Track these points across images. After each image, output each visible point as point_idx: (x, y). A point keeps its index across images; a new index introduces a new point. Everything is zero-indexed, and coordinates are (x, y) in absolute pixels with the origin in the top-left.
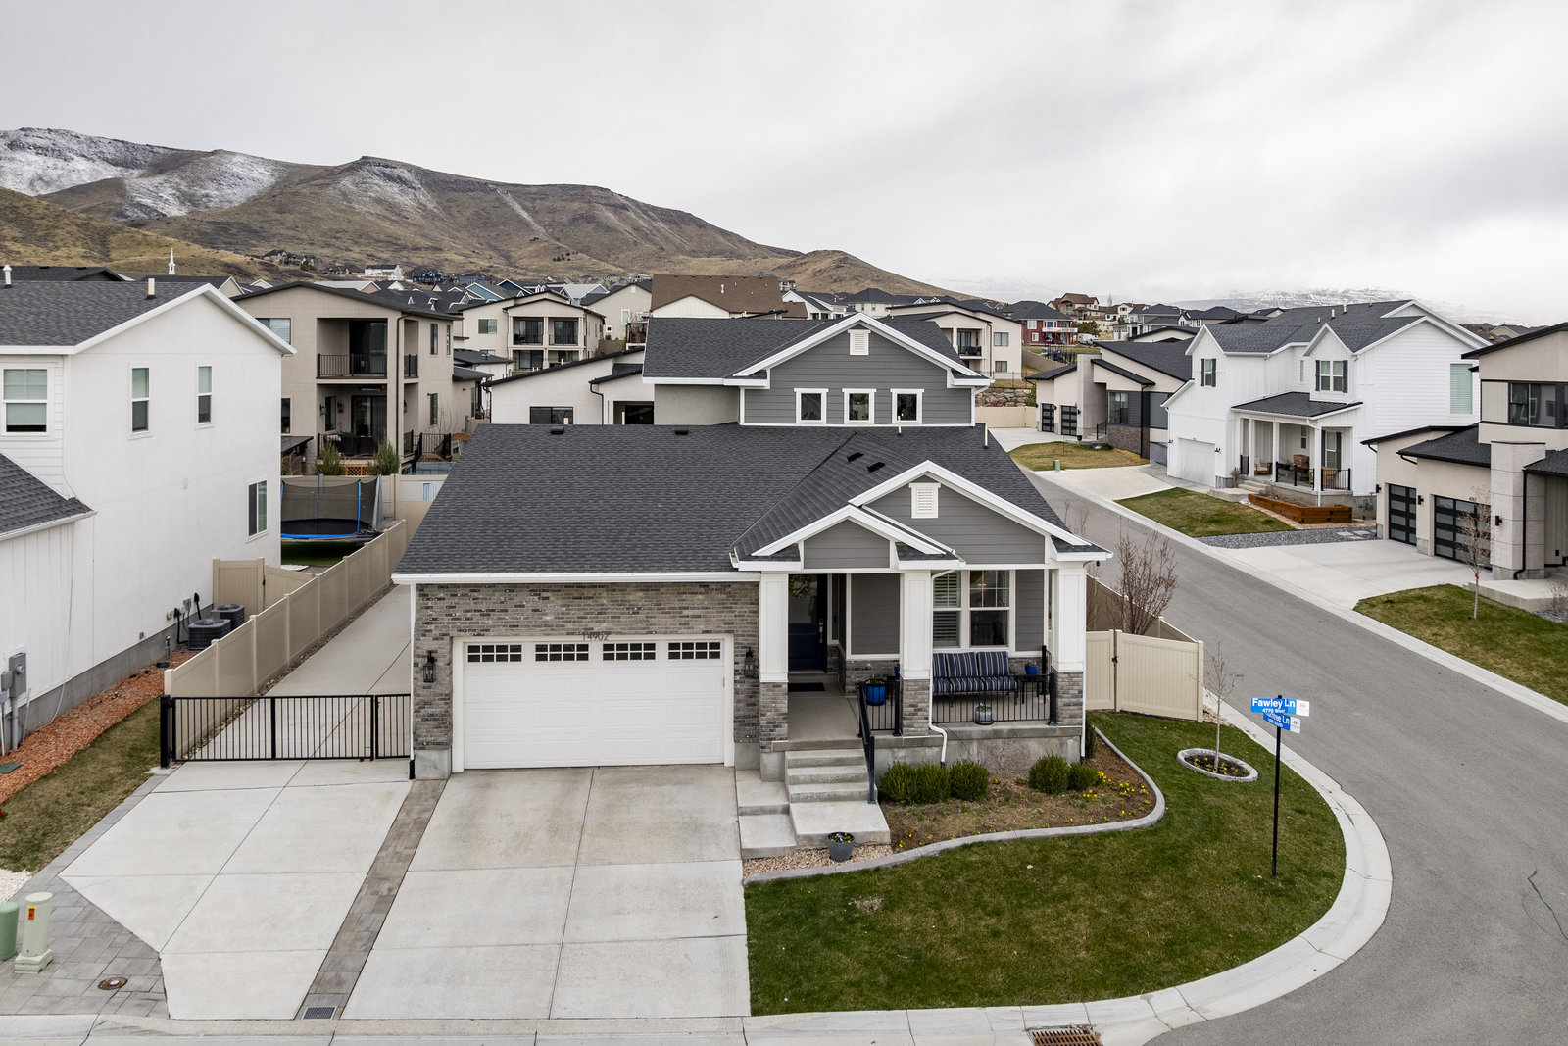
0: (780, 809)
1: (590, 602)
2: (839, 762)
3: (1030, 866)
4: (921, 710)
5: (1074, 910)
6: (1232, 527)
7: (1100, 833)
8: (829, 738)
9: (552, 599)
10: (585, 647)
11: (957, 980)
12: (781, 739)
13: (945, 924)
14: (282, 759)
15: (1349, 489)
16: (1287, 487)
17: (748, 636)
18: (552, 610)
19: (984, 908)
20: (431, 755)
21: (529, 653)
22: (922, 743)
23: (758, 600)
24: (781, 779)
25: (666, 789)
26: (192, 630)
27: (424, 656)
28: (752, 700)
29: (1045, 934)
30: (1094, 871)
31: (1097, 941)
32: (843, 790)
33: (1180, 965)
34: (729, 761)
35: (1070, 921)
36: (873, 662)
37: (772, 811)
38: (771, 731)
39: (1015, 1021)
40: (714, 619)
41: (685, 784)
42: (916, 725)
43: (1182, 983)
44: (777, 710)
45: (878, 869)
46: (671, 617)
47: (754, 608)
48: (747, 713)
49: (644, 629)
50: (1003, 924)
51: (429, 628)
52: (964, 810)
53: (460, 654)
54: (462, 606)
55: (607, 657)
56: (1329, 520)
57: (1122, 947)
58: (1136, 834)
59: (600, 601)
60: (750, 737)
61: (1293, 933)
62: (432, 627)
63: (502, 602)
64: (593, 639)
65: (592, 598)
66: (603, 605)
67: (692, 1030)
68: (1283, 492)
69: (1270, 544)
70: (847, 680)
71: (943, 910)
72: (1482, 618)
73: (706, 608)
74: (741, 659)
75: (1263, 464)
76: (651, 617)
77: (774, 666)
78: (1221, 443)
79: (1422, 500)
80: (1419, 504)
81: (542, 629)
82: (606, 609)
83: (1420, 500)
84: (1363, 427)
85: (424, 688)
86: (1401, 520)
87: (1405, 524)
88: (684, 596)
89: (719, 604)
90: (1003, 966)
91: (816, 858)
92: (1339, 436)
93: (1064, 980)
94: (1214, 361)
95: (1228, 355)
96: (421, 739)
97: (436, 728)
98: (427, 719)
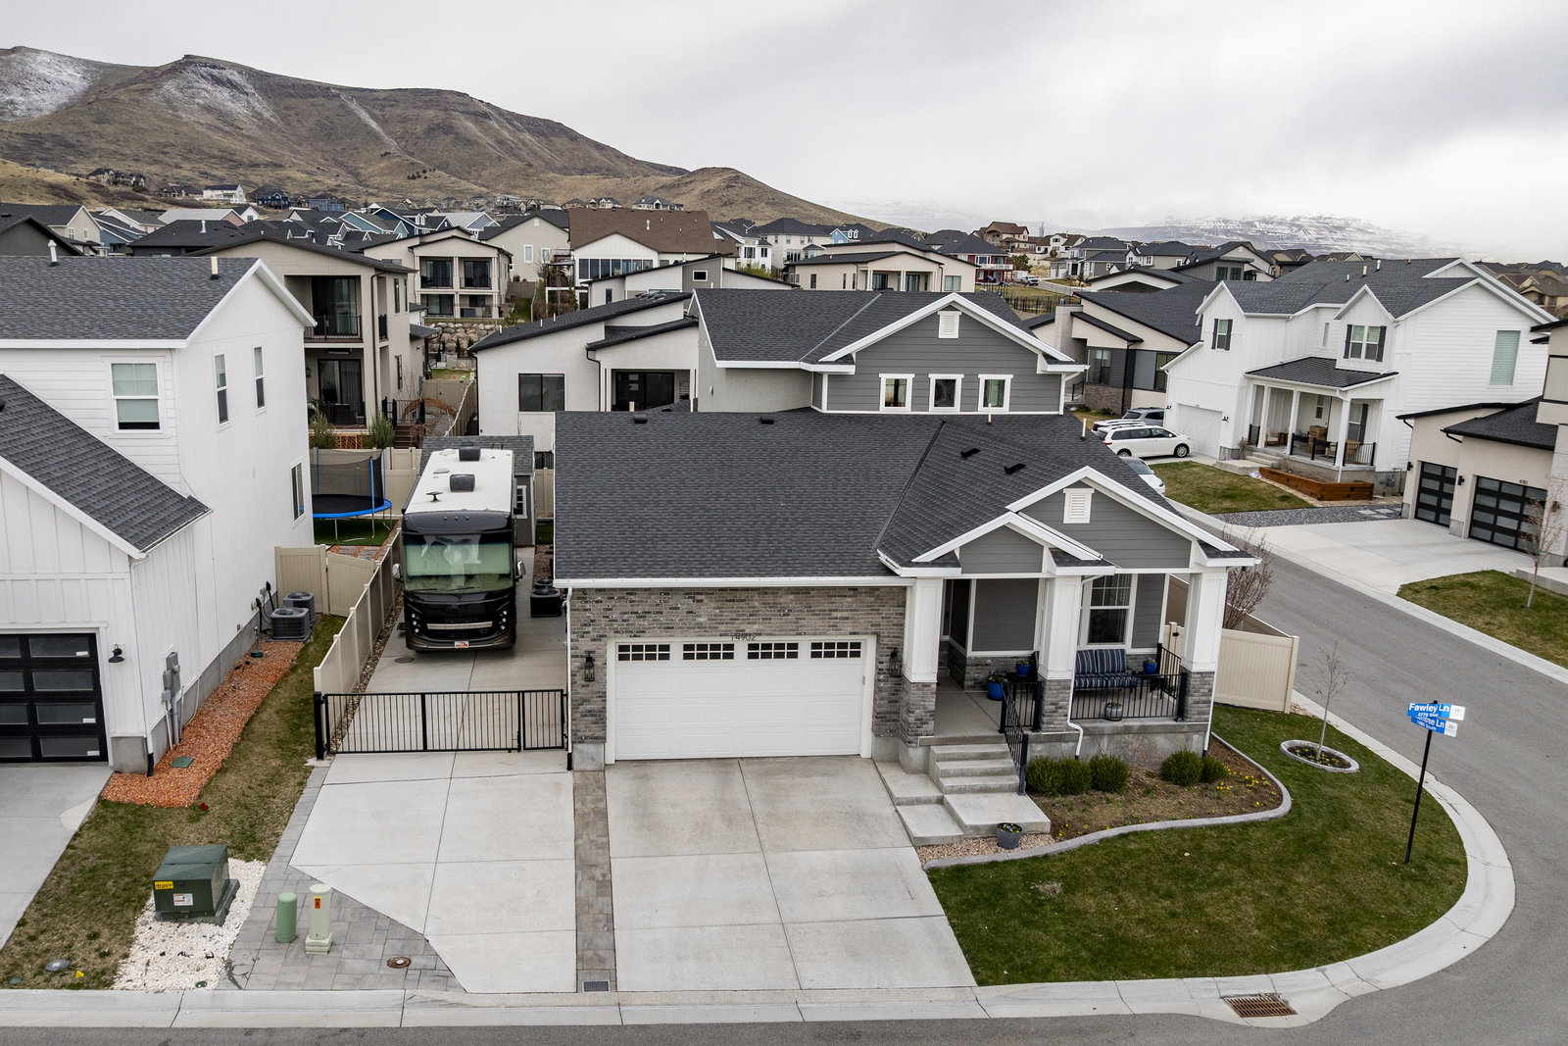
0: (935, 799)
1: (742, 604)
2: (984, 757)
3: (1187, 854)
4: (1061, 708)
5: (1238, 893)
6: (1248, 503)
7: (1242, 823)
8: (971, 734)
9: (705, 601)
10: (730, 647)
12: (928, 735)
13: (1126, 907)
14: (433, 751)
15: (1372, 464)
16: (1303, 461)
17: (894, 637)
18: (706, 611)
19: (1157, 892)
20: (589, 748)
21: (677, 652)
22: (1060, 739)
24: (926, 771)
25: (816, 779)
26: (274, 619)
27: (582, 657)
28: (894, 698)
29: (1218, 914)
30: (1248, 859)
31: (1265, 921)
32: (993, 783)
33: (1344, 942)
34: (866, 753)
35: (1236, 903)
36: (992, 658)
37: (927, 802)
38: (918, 727)
39: (1210, 990)
40: (862, 621)
41: (832, 775)
42: (1056, 722)
43: (1349, 958)
44: (925, 708)
45: (1046, 856)
46: (820, 619)
47: (900, 610)
48: (888, 710)
49: (793, 630)
50: (1179, 906)
51: (587, 629)
52: (1108, 801)
53: (612, 653)
54: (619, 609)
55: (752, 656)
56: (1348, 497)
57: (1289, 926)
58: (1273, 824)
59: (752, 604)
60: (891, 731)
61: (1438, 915)
62: (590, 629)
63: (657, 605)
64: (741, 639)
65: (743, 601)
66: (755, 607)
67: (932, 1000)
68: (1297, 465)
69: (1291, 522)
70: (966, 676)
71: (1120, 893)
72: (1536, 607)
73: (855, 610)
74: (886, 659)
75: (1273, 434)
76: (801, 619)
77: (922, 664)
78: (1230, 410)
79: (1463, 481)
80: (1460, 484)
81: (696, 630)
82: (758, 611)
83: (1461, 480)
84: (1394, 399)
85: (583, 686)
86: (1432, 500)
87: (1435, 504)
88: (833, 599)
89: (867, 606)
90: (1189, 944)
91: (983, 846)
92: (1365, 407)
93: (1245, 955)
94: (1230, 321)
95: (1248, 317)
96: (579, 734)
97: (594, 723)
98: (586, 715)
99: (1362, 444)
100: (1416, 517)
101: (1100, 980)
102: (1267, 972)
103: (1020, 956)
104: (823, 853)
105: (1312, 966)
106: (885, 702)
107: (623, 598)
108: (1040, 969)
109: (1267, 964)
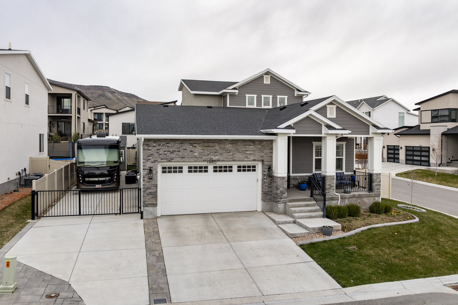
0: (292, 222)
1: (212, 148)
2: (307, 206)
3: (396, 234)
5: (423, 245)
8: (301, 198)
9: (197, 147)
10: (207, 167)
12: (285, 198)
13: (385, 252)
14: (83, 215)
17: (269, 161)
18: (198, 150)
20: (150, 209)
21: (185, 169)
22: (333, 199)
23: (273, 148)
24: (285, 213)
27: (147, 169)
28: (270, 186)
29: (421, 253)
30: (418, 234)
31: (440, 255)
34: (260, 209)
35: (425, 249)
36: (299, 176)
37: (289, 223)
38: (281, 195)
39: (438, 282)
40: (257, 155)
41: (249, 217)
42: (330, 193)
44: (283, 187)
46: (241, 154)
47: (271, 151)
48: (268, 190)
49: (232, 159)
50: (405, 251)
51: (149, 158)
52: (356, 219)
53: (160, 170)
54: (163, 149)
55: (214, 171)
57: (450, 256)
58: (419, 223)
59: (215, 148)
60: (270, 199)
62: (151, 158)
63: (178, 148)
64: (211, 164)
65: (213, 147)
66: (216, 149)
67: (326, 295)
70: (290, 183)
71: (380, 248)
72: (438, 176)
73: (254, 151)
74: (266, 170)
76: (234, 154)
77: (282, 171)
81: (194, 158)
82: (218, 151)
83: (401, 148)
85: (148, 182)
86: (392, 156)
87: (394, 157)
88: (246, 146)
89: (259, 149)
90: (418, 264)
91: (318, 236)
96: (146, 203)
97: (152, 198)
98: (149, 195)
104: (254, 241)
106: (267, 187)
107: (164, 145)
108: (366, 278)
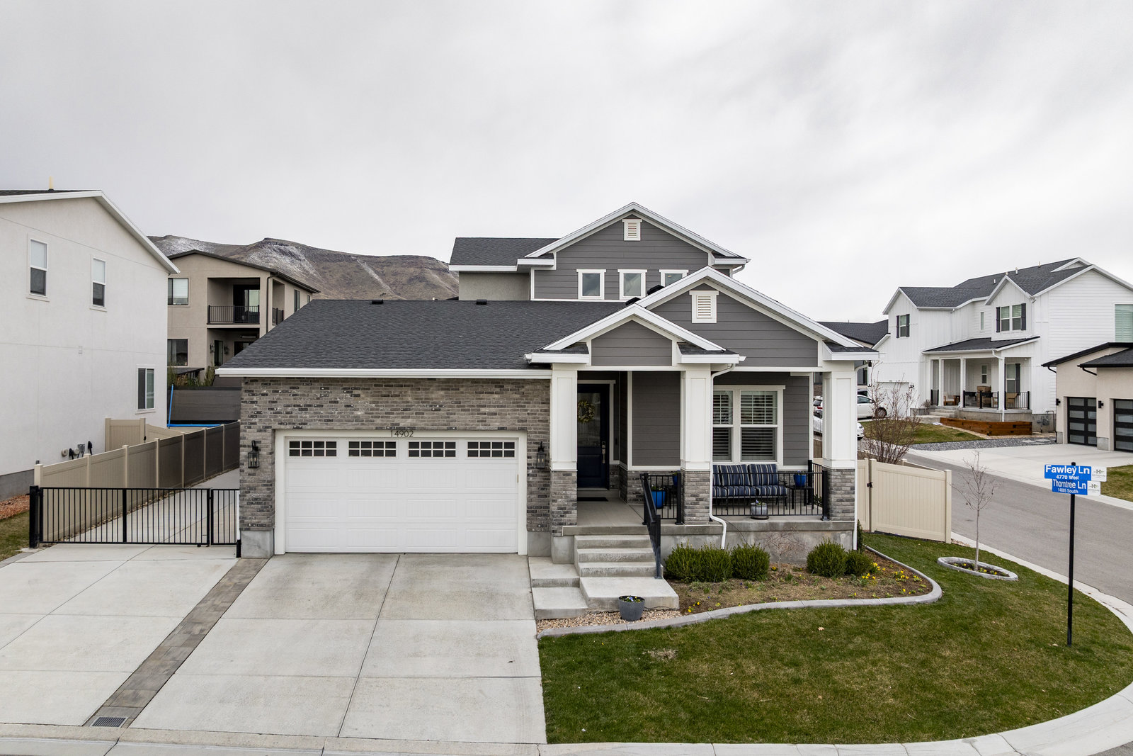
0: (571, 582)
1: (396, 399)
2: (625, 545)
3: (821, 629)
4: (702, 500)
5: (874, 663)
6: (931, 438)
7: (885, 605)
8: (615, 525)
9: (362, 396)
10: (392, 445)
11: (762, 719)
12: (571, 524)
13: (743, 672)
15: (1028, 408)
16: (974, 412)
17: (540, 433)
18: (363, 404)
19: (781, 660)
20: (257, 536)
21: (343, 448)
22: (703, 531)
23: (549, 400)
24: (571, 561)
27: (249, 446)
28: (543, 492)
29: (848, 682)
30: (888, 634)
31: (902, 690)
32: (631, 567)
33: (997, 714)
34: (523, 550)
35: (871, 673)
37: (563, 584)
38: (561, 516)
40: (509, 417)
42: (697, 514)
43: (1004, 730)
44: (567, 497)
45: (669, 628)
46: (469, 414)
47: (545, 407)
48: (539, 504)
49: (445, 425)
50: (804, 673)
51: (252, 420)
52: (747, 586)
53: (281, 448)
54: (284, 400)
55: (412, 454)
57: (931, 696)
58: (922, 607)
59: (406, 399)
60: (542, 526)
61: (1109, 693)
62: (257, 420)
63: (318, 399)
64: (400, 436)
65: (399, 396)
66: (408, 402)
68: (970, 414)
69: (965, 447)
70: (629, 489)
71: (739, 660)
73: (502, 407)
74: (533, 454)
75: (949, 397)
76: (451, 414)
77: (564, 457)
78: (914, 380)
79: (1102, 405)
80: (1100, 407)
81: (354, 423)
82: (412, 406)
83: (1101, 405)
84: (1038, 355)
85: (249, 475)
86: (1081, 427)
87: (1083, 430)
88: (481, 396)
89: (513, 403)
90: (809, 709)
91: (606, 618)
92: (1018, 366)
93: (876, 722)
94: (908, 316)
95: (920, 310)
96: (246, 521)
97: (260, 511)
98: (252, 503)
99: (1019, 394)
100: (1069, 442)
101: (694, 743)
102: (901, 741)
103: (606, 715)
104: (438, 622)
105: (958, 737)
106: (535, 496)
107: (287, 391)
108: (625, 728)
109: (902, 733)
